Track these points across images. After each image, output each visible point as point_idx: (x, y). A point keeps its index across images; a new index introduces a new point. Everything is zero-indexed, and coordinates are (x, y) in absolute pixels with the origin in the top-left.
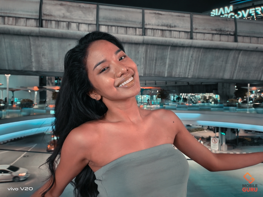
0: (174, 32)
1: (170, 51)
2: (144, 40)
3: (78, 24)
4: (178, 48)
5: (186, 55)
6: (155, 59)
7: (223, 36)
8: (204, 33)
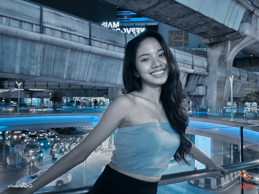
0: (74, 36)
1: (69, 54)
2: (42, 38)
4: (77, 52)
5: (85, 59)
6: (53, 59)
7: (117, 47)
8: (101, 42)
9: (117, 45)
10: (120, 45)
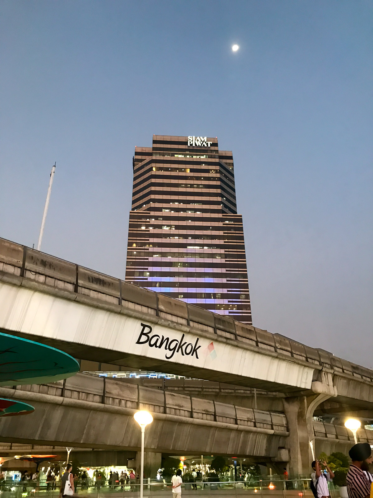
0: (182, 411)
1: (177, 427)
2: (164, 417)
3: (126, 401)
4: (181, 425)
6: (167, 433)
8: (198, 413)
9: (209, 414)
10: (211, 413)
